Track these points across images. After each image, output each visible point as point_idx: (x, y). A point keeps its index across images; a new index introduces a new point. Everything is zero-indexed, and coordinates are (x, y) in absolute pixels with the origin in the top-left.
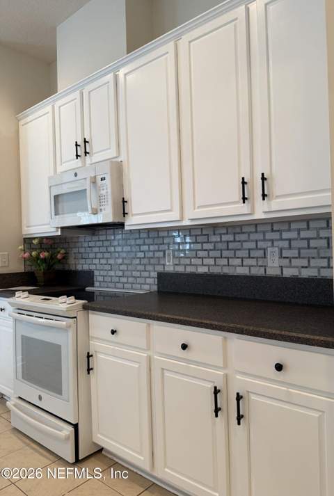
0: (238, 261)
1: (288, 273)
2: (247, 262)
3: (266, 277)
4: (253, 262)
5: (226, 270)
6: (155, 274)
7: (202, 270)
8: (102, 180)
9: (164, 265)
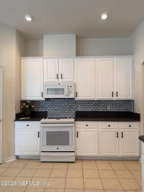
0: (100, 108)
1: (112, 110)
2: (102, 108)
3: (107, 112)
4: (104, 108)
5: (97, 110)
6: (75, 112)
7: (90, 110)
8: (70, 87)
9: (77, 109)
